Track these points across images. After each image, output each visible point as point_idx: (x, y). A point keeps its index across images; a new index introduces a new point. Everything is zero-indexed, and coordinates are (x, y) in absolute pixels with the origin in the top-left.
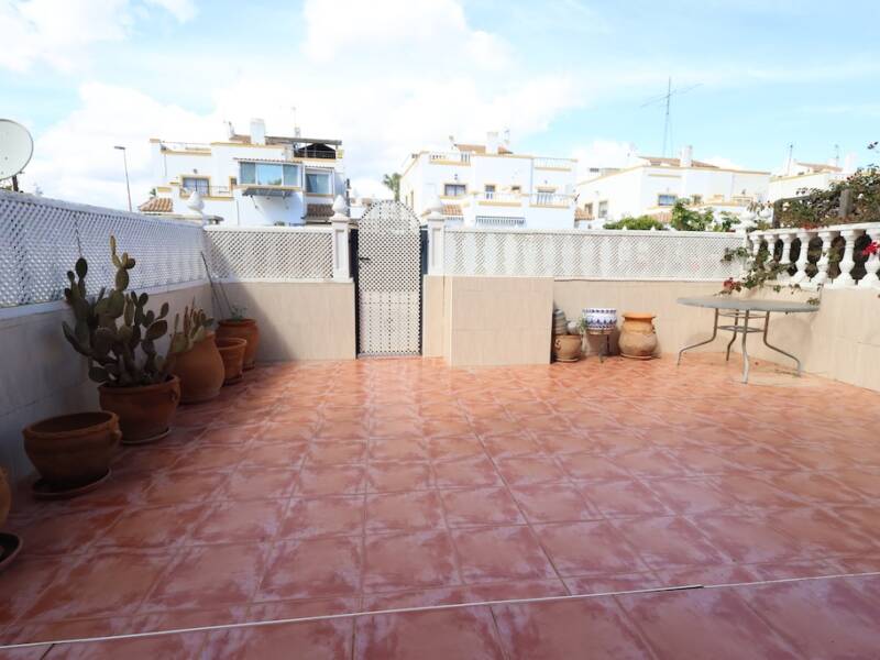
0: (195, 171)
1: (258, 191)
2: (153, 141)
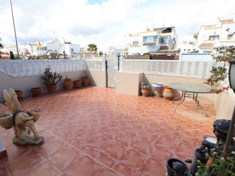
0: (136, 40)
1: (147, 44)
2: (128, 34)
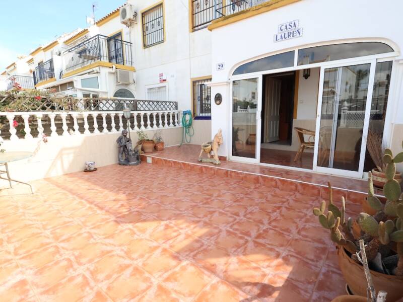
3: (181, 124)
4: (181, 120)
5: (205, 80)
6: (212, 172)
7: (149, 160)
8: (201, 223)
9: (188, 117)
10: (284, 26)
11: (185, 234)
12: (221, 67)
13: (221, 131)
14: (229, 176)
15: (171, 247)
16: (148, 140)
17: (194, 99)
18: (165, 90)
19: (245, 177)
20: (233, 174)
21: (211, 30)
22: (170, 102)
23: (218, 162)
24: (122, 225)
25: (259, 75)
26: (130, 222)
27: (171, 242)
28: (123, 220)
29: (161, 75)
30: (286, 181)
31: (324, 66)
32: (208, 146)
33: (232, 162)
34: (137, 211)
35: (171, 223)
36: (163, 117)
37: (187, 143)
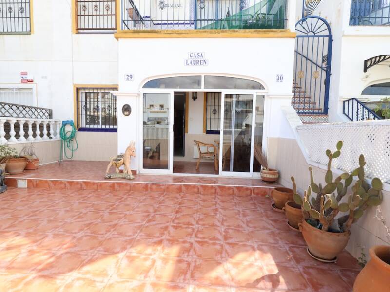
3: (58, 136)
4: (58, 131)
5: (109, 89)
6: (128, 188)
7: (22, 183)
8: (165, 242)
9: (69, 129)
10: (193, 54)
11: (160, 258)
12: (130, 78)
13: (134, 144)
14: (149, 190)
15: (158, 278)
16: (15, 157)
17: (78, 108)
18: (32, 94)
19: (168, 188)
20: (154, 187)
21: (117, 38)
22: (41, 109)
23: (132, 177)
24: (61, 277)
25: (171, 92)
26: (71, 270)
27: (152, 273)
28: (54, 271)
29: (24, 73)
30: (207, 186)
31: (224, 92)
32: (120, 160)
33: (143, 175)
34: (67, 253)
35: (131, 252)
36: (34, 126)
37: (67, 159)
